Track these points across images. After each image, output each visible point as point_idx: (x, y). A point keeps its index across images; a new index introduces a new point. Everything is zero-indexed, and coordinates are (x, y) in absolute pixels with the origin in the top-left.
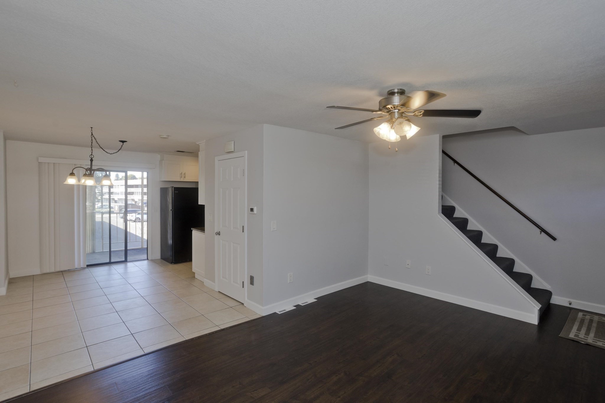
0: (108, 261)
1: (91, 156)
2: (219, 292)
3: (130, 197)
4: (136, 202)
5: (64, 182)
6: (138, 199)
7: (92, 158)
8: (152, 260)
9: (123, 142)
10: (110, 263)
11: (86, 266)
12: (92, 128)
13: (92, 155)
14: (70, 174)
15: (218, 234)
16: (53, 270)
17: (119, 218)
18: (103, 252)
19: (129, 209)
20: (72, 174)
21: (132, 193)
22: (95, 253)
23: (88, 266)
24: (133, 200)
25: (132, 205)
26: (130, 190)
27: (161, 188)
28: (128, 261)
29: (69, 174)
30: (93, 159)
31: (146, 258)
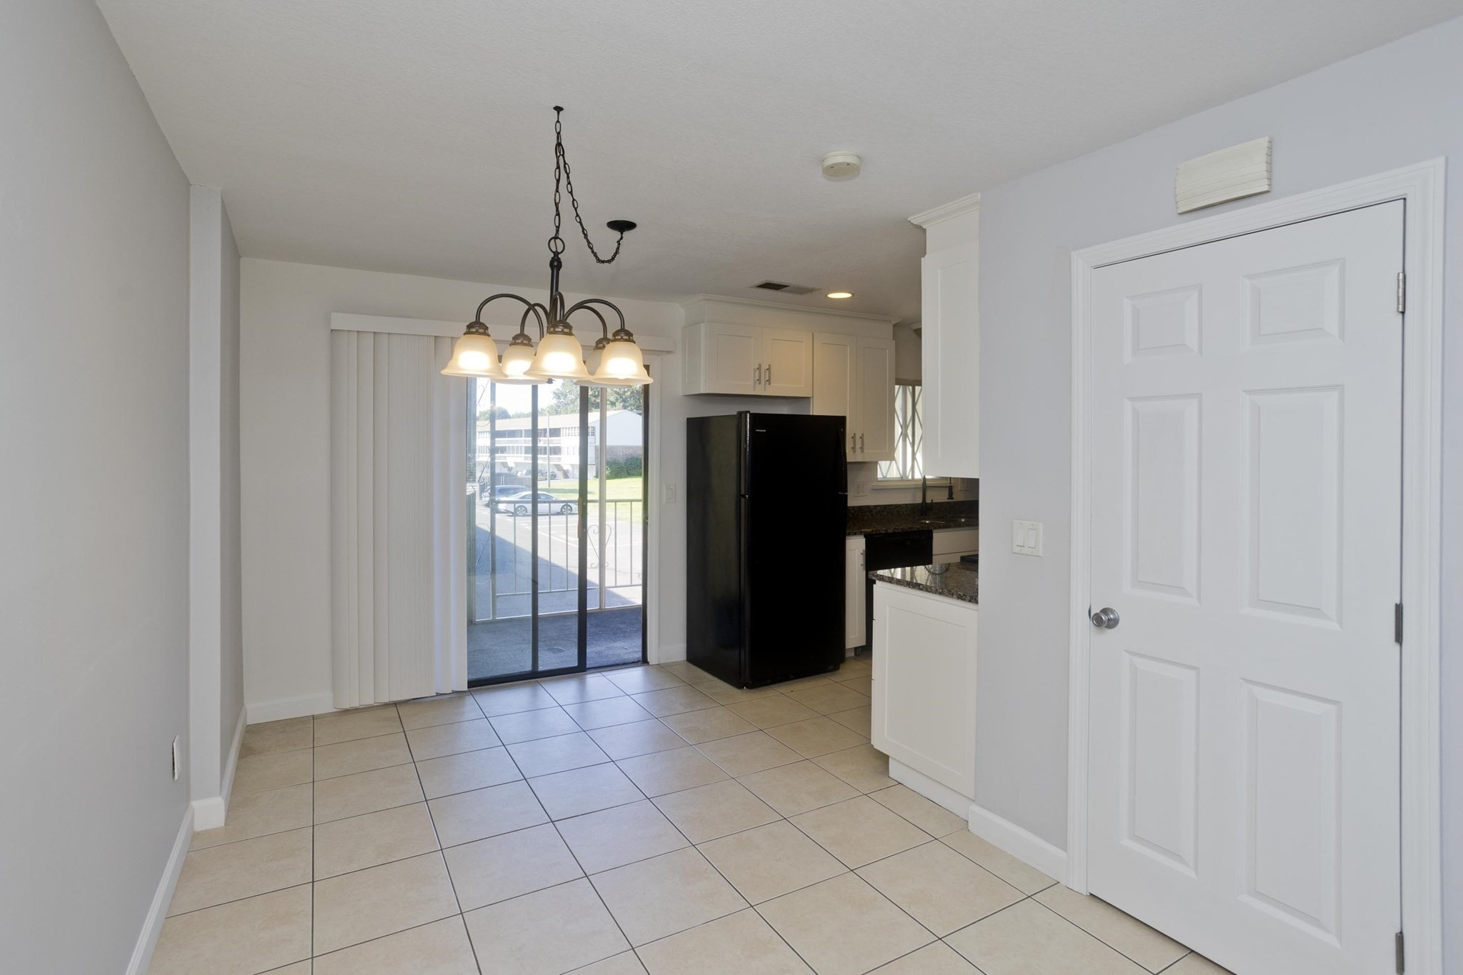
0: (528, 667)
1: (553, 241)
2: (1092, 895)
3: (499, 458)
4: (510, 469)
5: (445, 367)
6: (515, 463)
7: (556, 254)
8: (661, 667)
9: (622, 226)
10: (534, 676)
11: (465, 688)
12: (558, 109)
13: (558, 241)
14: (469, 327)
15: (1104, 620)
16: (369, 701)
17: (483, 508)
18: (494, 622)
19: (500, 484)
20: (477, 328)
21: (503, 450)
22: (475, 624)
23: (475, 684)
24: (505, 465)
25: (506, 475)
26: (501, 442)
27: (689, 420)
28: (588, 666)
29: (465, 329)
30: (560, 256)
31: (639, 655)
